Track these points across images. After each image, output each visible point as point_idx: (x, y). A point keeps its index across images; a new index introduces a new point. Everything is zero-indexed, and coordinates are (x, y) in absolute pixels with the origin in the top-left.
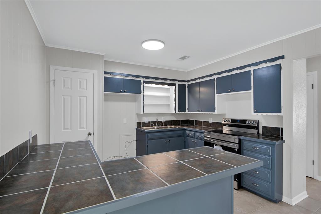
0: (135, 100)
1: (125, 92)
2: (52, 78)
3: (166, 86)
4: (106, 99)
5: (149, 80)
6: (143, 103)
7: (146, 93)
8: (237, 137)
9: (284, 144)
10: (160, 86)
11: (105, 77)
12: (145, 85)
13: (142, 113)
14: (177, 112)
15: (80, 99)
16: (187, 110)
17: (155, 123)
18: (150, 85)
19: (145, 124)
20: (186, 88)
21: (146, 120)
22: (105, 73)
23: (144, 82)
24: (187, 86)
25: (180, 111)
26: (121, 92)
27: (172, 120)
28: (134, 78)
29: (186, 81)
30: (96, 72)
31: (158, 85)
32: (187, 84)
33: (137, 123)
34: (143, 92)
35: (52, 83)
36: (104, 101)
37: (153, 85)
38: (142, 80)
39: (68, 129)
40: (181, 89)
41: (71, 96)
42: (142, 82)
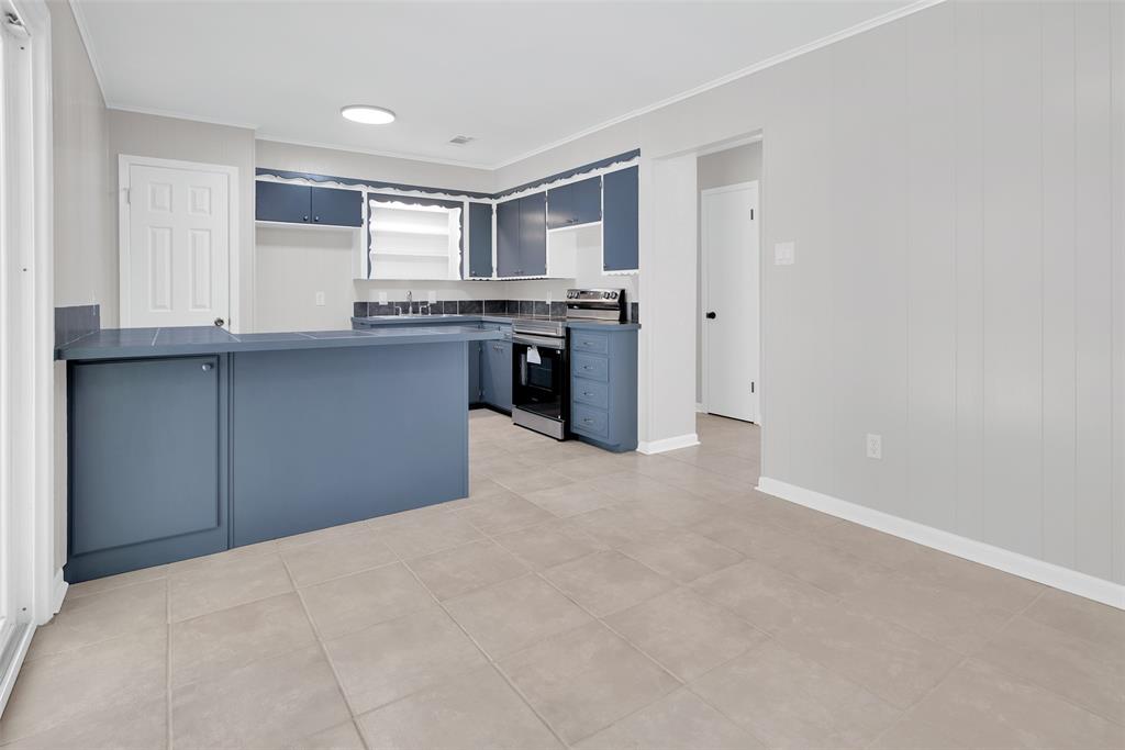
0: (349, 244)
1: (316, 222)
2: (123, 183)
3: (435, 208)
4: (262, 239)
5: (385, 191)
6: (369, 250)
7: (377, 224)
8: (560, 324)
9: (639, 331)
10: (417, 207)
11: (257, 182)
12: (373, 203)
13: (364, 276)
14: (467, 276)
15: (194, 237)
16: (495, 273)
17: (405, 307)
18: (388, 205)
19: (376, 308)
20: (491, 213)
21: (382, 298)
22: (259, 172)
23: (371, 196)
24: (494, 208)
25: (475, 275)
26: (305, 221)
27: (458, 300)
28: (341, 187)
29: (491, 196)
30: (234, 171)
31: (412, 203)
32: (494, 203)
33: (356, 304)
34: (369, 223)
35: (122, 196)
36: (257, 243)
37: (398, 205)
38: (365, 190)
39: (164, 307)
40: (479, 215)
41: (171, 229)
42: (365, 196)
